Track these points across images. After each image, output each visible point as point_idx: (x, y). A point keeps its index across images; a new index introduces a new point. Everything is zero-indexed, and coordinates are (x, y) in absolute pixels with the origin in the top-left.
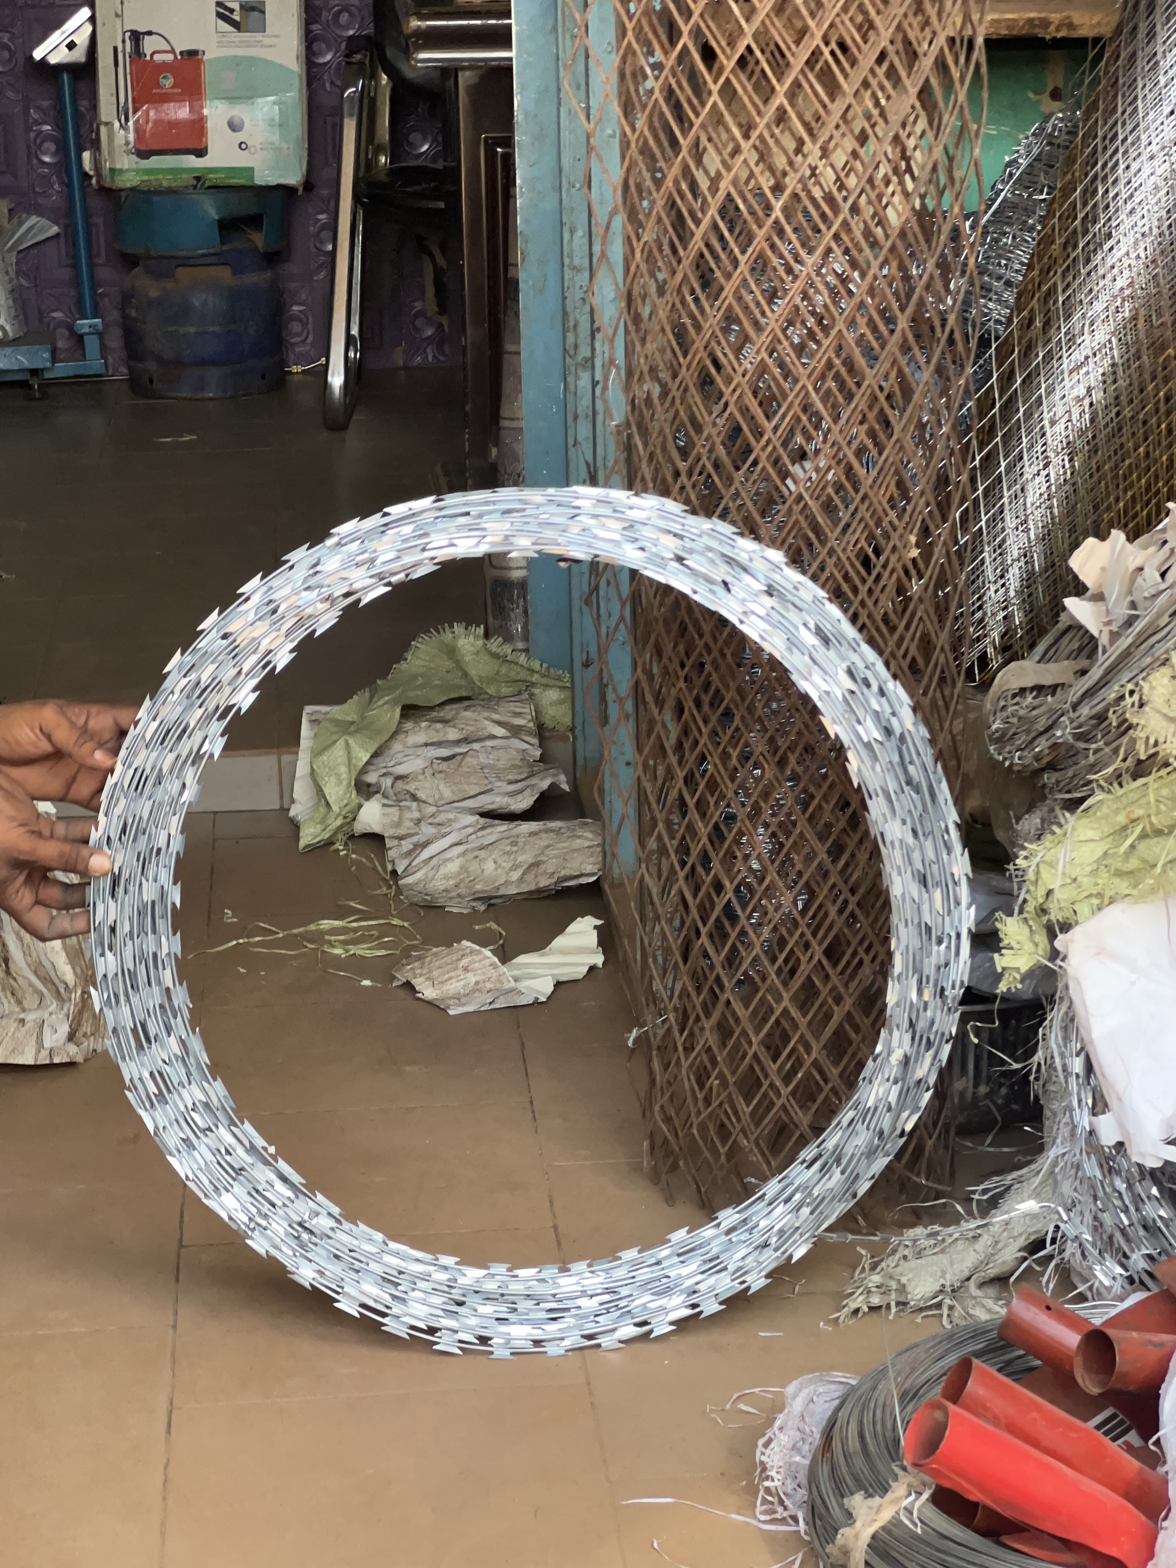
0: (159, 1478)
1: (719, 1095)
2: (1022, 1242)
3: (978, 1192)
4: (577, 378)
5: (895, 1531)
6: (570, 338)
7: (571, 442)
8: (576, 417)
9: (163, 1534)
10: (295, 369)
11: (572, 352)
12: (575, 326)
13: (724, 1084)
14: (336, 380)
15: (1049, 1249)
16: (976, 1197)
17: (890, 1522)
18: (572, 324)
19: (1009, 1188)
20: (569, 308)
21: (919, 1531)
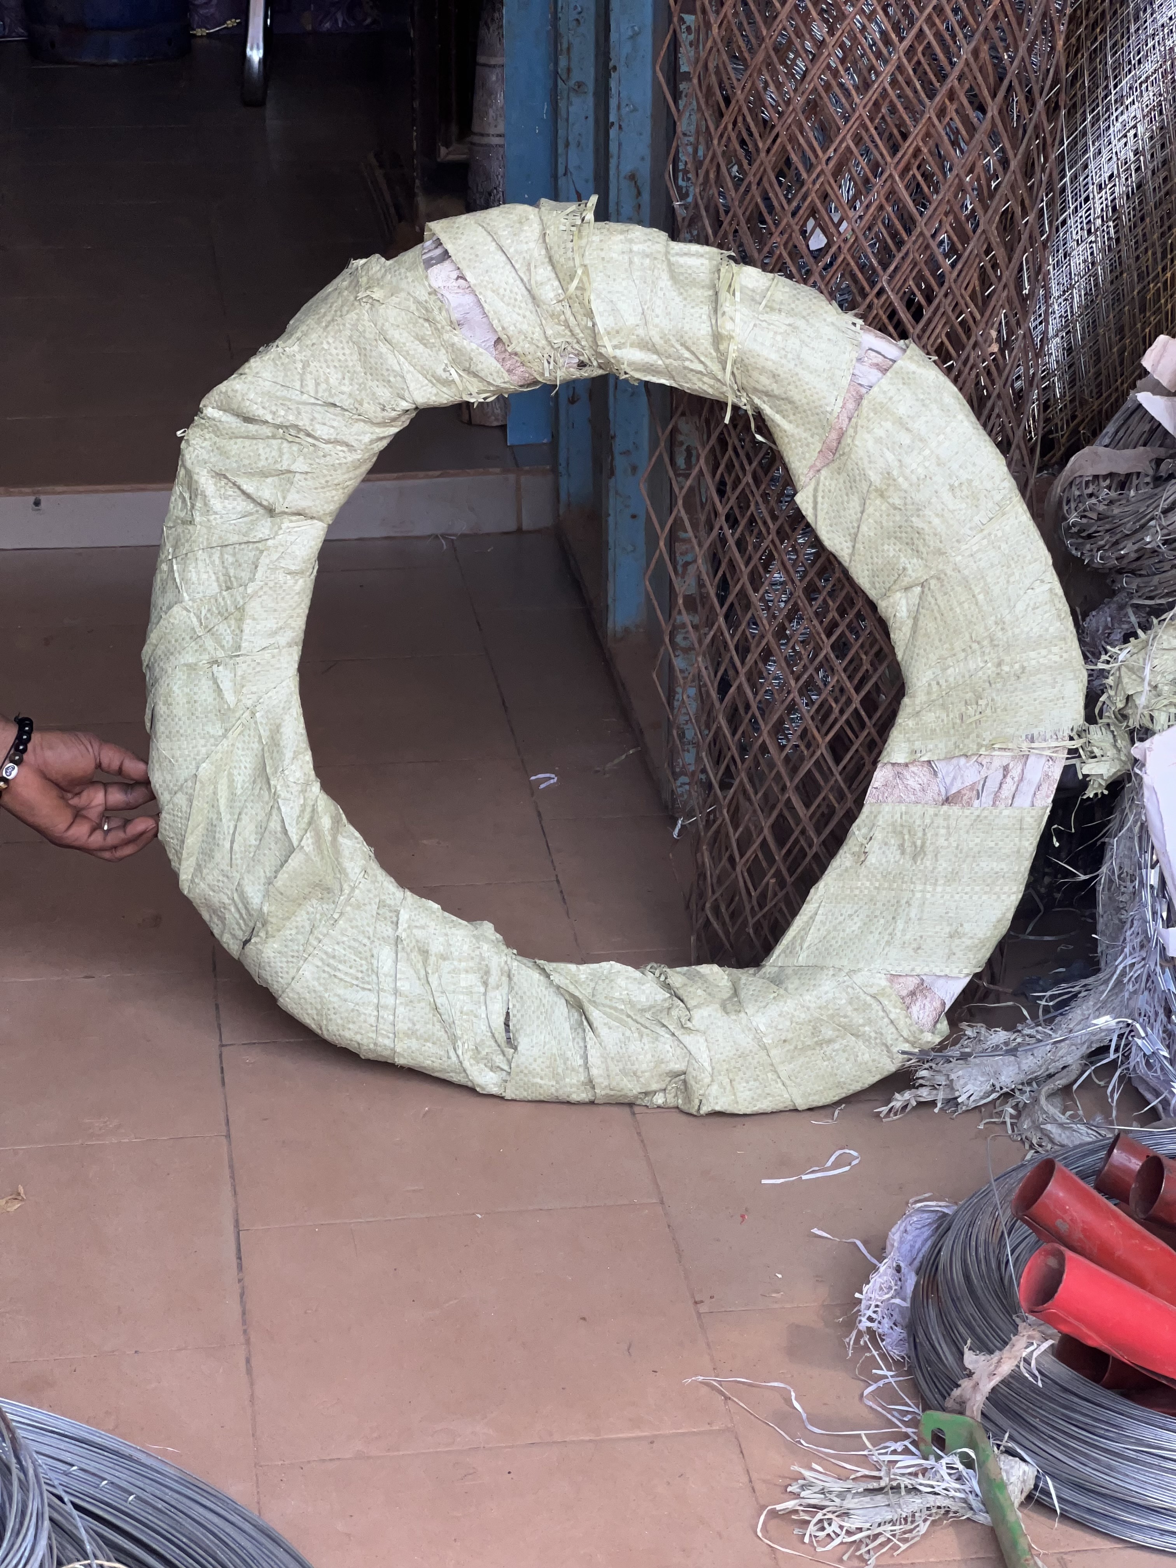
0: (237, 1308)
1: (775, 895)
2: (1084, 1050)
3: (1045, 998)
4: (569, 103)
5: (1016, 1384)
6: (563, 63)
7: (561, 170)
8: (567, 145)
9: (249, 1371)
10: (199, 32)
11: (564, 77)
12: (568, 49)
13: (782, 883)
14: (255, 54)
15: (1112, 1056)
16: (1043, 1003)
17: (1010, 1376)
18: (565, 46)
19: (1075, 996)
20: (562, 30)
21: (1040, 1384)
